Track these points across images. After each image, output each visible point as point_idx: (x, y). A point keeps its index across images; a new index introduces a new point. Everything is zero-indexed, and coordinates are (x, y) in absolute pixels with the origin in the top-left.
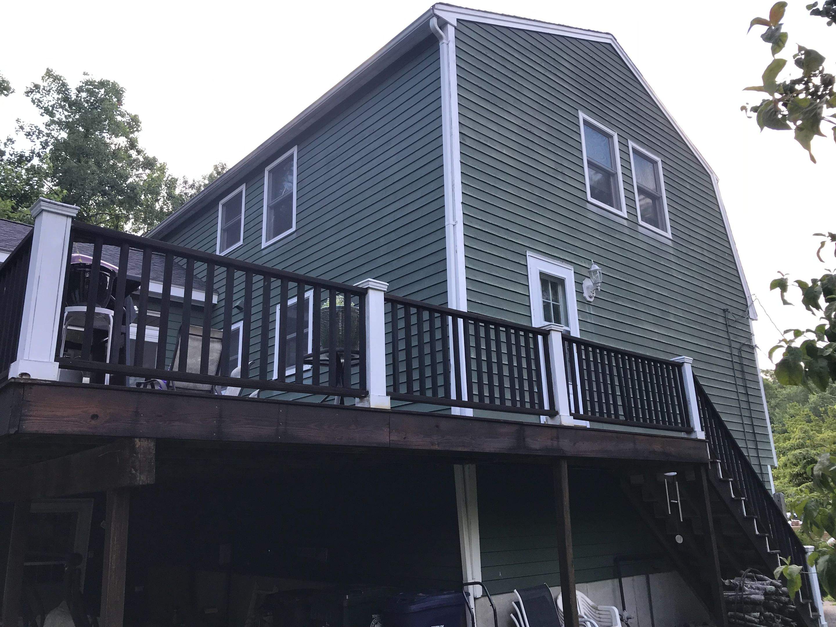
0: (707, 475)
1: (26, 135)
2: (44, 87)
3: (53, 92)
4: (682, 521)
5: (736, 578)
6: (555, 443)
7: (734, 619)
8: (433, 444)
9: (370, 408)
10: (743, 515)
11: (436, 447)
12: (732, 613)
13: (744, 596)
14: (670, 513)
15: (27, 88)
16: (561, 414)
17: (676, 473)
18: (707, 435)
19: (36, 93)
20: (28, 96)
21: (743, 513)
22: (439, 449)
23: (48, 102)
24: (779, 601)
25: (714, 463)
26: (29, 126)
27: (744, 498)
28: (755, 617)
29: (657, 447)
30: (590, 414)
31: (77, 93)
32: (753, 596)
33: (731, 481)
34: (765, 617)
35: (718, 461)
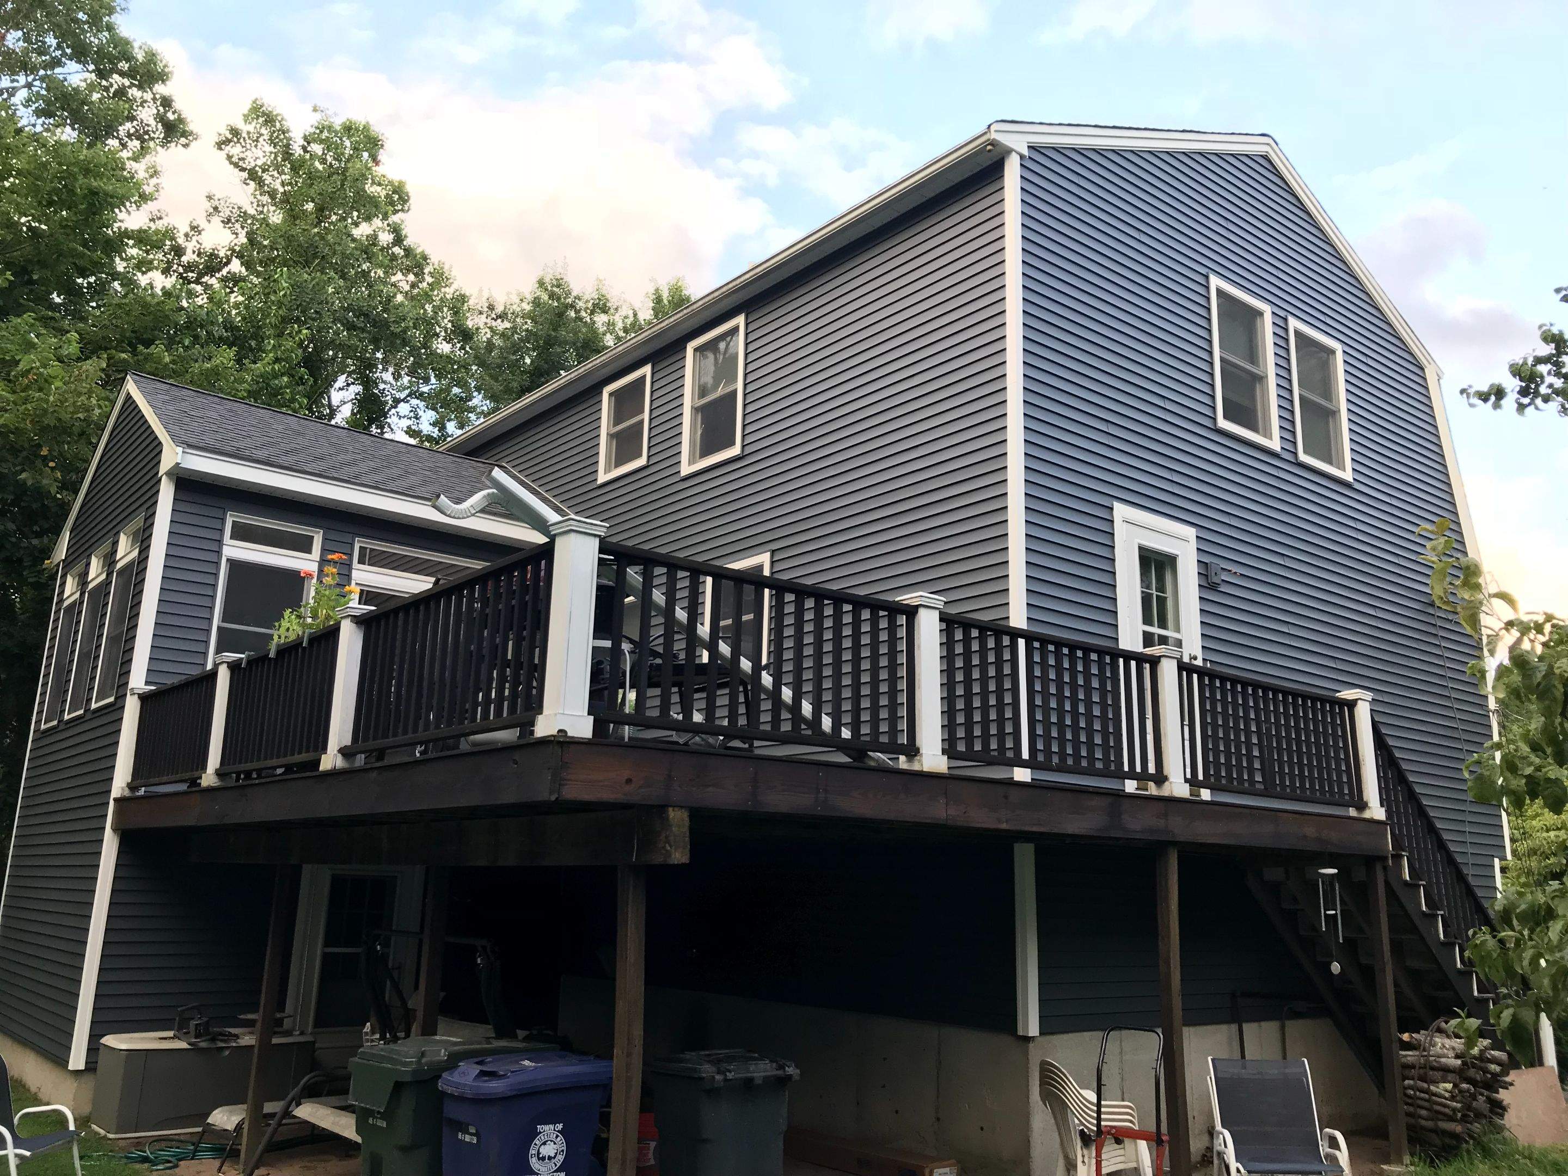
0: (1386, 876)
1: (223, 222)
2: (249, 133)
3: (264, 143)
4: (1341, 941)
5: (1422, 1032)
6: (1162, 821)
7: (1413, 1090)
8: (999, 821)
9: (922, 771)
10: (1439, 938)
11: (1004, 826)
12: (1411, 1082)
13: (1431, 1058)
14: (1324, 929)
15: (220, 135)
16: (1171, 779)
17: (1335, 871)
18: (1389, 813)
19: (235, 143)
20: (221, 149)
21: (1438, 935)
22: (1008, 828)
23: (255, 161)
24: (1486, 1071)
25: (1397, 858)
26: (228, 207)
27: (1442, 912)
28: (1446, 1091)
29: (1310, 831)
30: (1212, 780)
31: (306, 144)
32: (1443, 1060)
33: (1424, 886)
34: (1461, 1091)
35: (1403, 853)
